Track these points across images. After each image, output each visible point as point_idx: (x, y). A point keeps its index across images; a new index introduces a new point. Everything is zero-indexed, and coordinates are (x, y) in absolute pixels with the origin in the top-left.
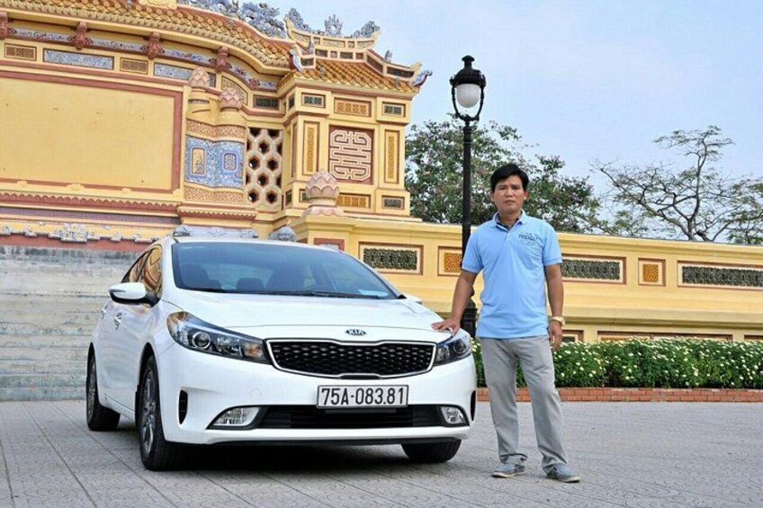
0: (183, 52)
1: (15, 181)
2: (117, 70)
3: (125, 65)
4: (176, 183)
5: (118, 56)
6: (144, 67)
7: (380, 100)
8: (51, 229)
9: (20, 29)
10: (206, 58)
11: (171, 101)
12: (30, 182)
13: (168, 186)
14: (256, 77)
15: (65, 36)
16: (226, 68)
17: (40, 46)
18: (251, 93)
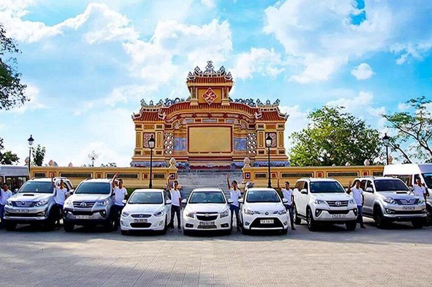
0: (232, 115)
1: (198, 153)
2: (218, 122)
3: (219, 120)
4: (232, 151)
5: (218, 119)
6: (224, 120)
7: (277, 124)
8: (205, 165)
9: (198, 115)
10: (237, 116)
11: (230, 128)
12: (201, 153)
13: (230, 151)
14: (249, 120)
15: (207, 115)
16: (242, 118)
17: (202, 118)
18: (248, 124)
